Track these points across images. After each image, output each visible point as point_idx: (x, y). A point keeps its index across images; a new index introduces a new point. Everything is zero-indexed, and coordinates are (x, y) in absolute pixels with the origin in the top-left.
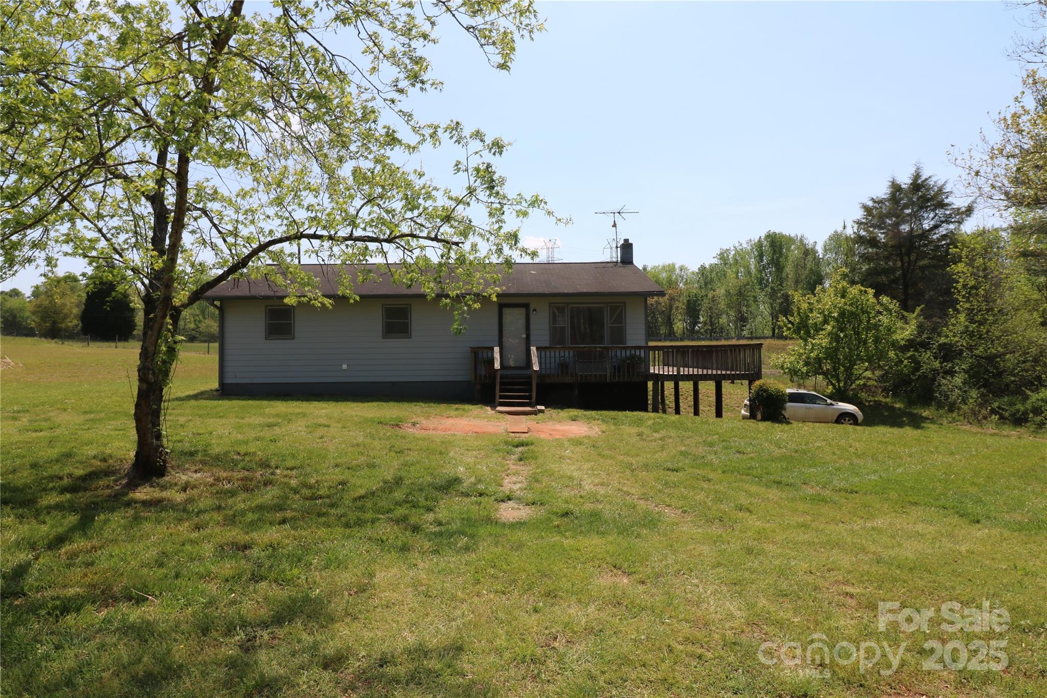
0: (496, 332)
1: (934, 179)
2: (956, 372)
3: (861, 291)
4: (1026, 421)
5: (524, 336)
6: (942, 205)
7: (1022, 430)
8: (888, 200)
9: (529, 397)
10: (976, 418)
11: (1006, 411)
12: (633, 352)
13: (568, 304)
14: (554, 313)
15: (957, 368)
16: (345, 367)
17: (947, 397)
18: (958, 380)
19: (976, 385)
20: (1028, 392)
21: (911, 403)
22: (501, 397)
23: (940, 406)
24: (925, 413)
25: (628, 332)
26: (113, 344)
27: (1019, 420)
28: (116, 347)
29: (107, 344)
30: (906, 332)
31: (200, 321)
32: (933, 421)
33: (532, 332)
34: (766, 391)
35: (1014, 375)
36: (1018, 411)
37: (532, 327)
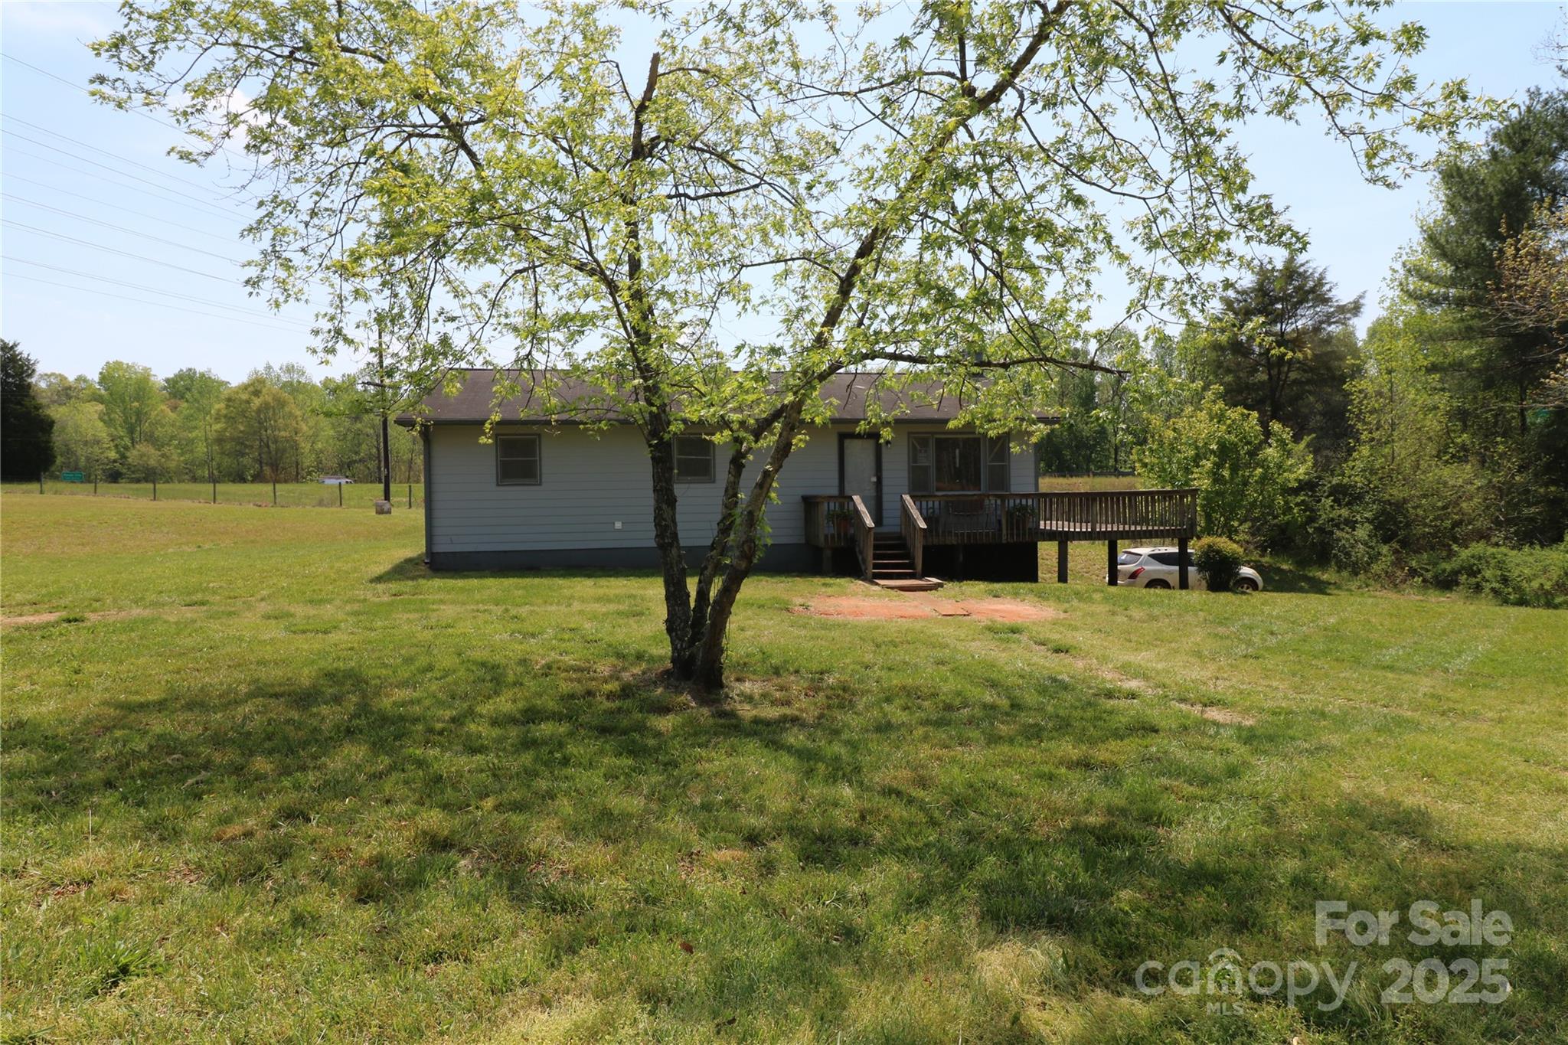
0: (836, 475)
1: (1312, 265)
2: (1356, 522)
3: (1243, 415)
4: (1457, 584)
5: (874, 479)
6: (1325, 301)
7: (1453, 595)
8: (1253, 290)
9: (911, 566)
10: (1391, 581)
11: (1427, 571)
12: (1024, 502)
13: (933, 433)
14: (914, 447)
15: (1358, 517)
16: (618, 525)
17: (1348, 554)
18: (1362, 533)
19: (1386, 540)
20: (1455, 547)
21: (1302, 563)
22: (876, 566)
23: (1340, 567)
24: (1325, 577)
25: (1013, 473)
26: (35, 486)
27: (1446, 583)
28: (42, 492)
29: (25, 487)
30: (1301, 470)
31: (126, 448)
32: (1336, 585)
33: (885, 474)
34: (1218, 552)
35: (1425, 525)
36: (1444, 571)
37: (885, 466)
